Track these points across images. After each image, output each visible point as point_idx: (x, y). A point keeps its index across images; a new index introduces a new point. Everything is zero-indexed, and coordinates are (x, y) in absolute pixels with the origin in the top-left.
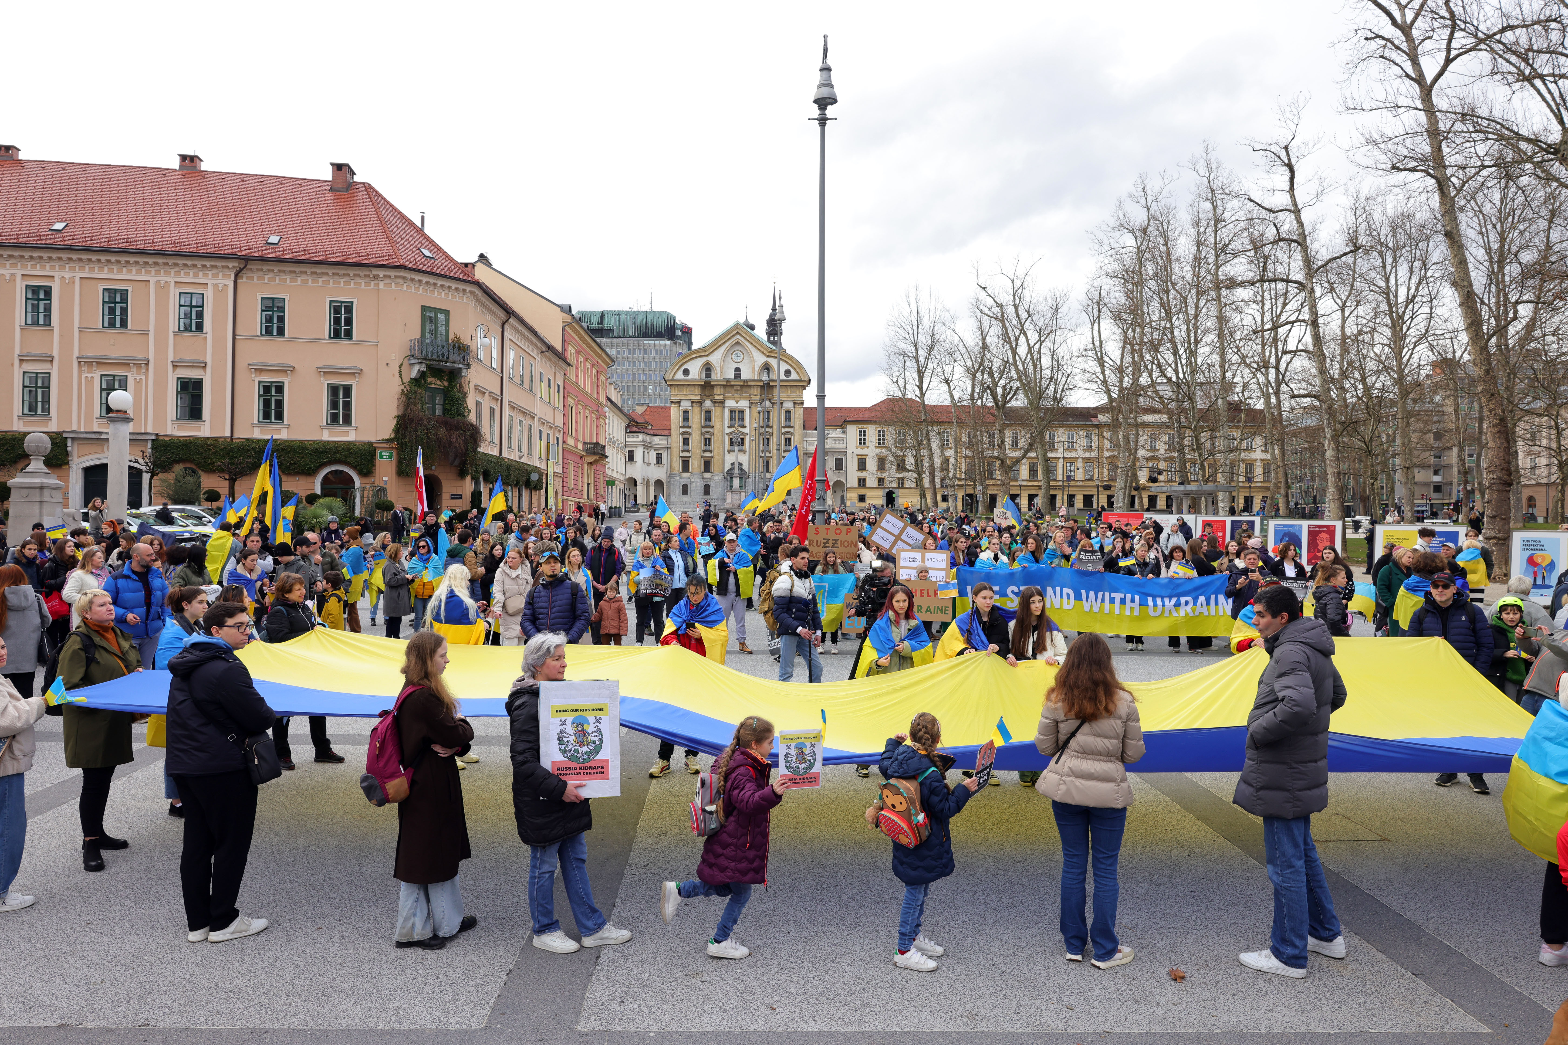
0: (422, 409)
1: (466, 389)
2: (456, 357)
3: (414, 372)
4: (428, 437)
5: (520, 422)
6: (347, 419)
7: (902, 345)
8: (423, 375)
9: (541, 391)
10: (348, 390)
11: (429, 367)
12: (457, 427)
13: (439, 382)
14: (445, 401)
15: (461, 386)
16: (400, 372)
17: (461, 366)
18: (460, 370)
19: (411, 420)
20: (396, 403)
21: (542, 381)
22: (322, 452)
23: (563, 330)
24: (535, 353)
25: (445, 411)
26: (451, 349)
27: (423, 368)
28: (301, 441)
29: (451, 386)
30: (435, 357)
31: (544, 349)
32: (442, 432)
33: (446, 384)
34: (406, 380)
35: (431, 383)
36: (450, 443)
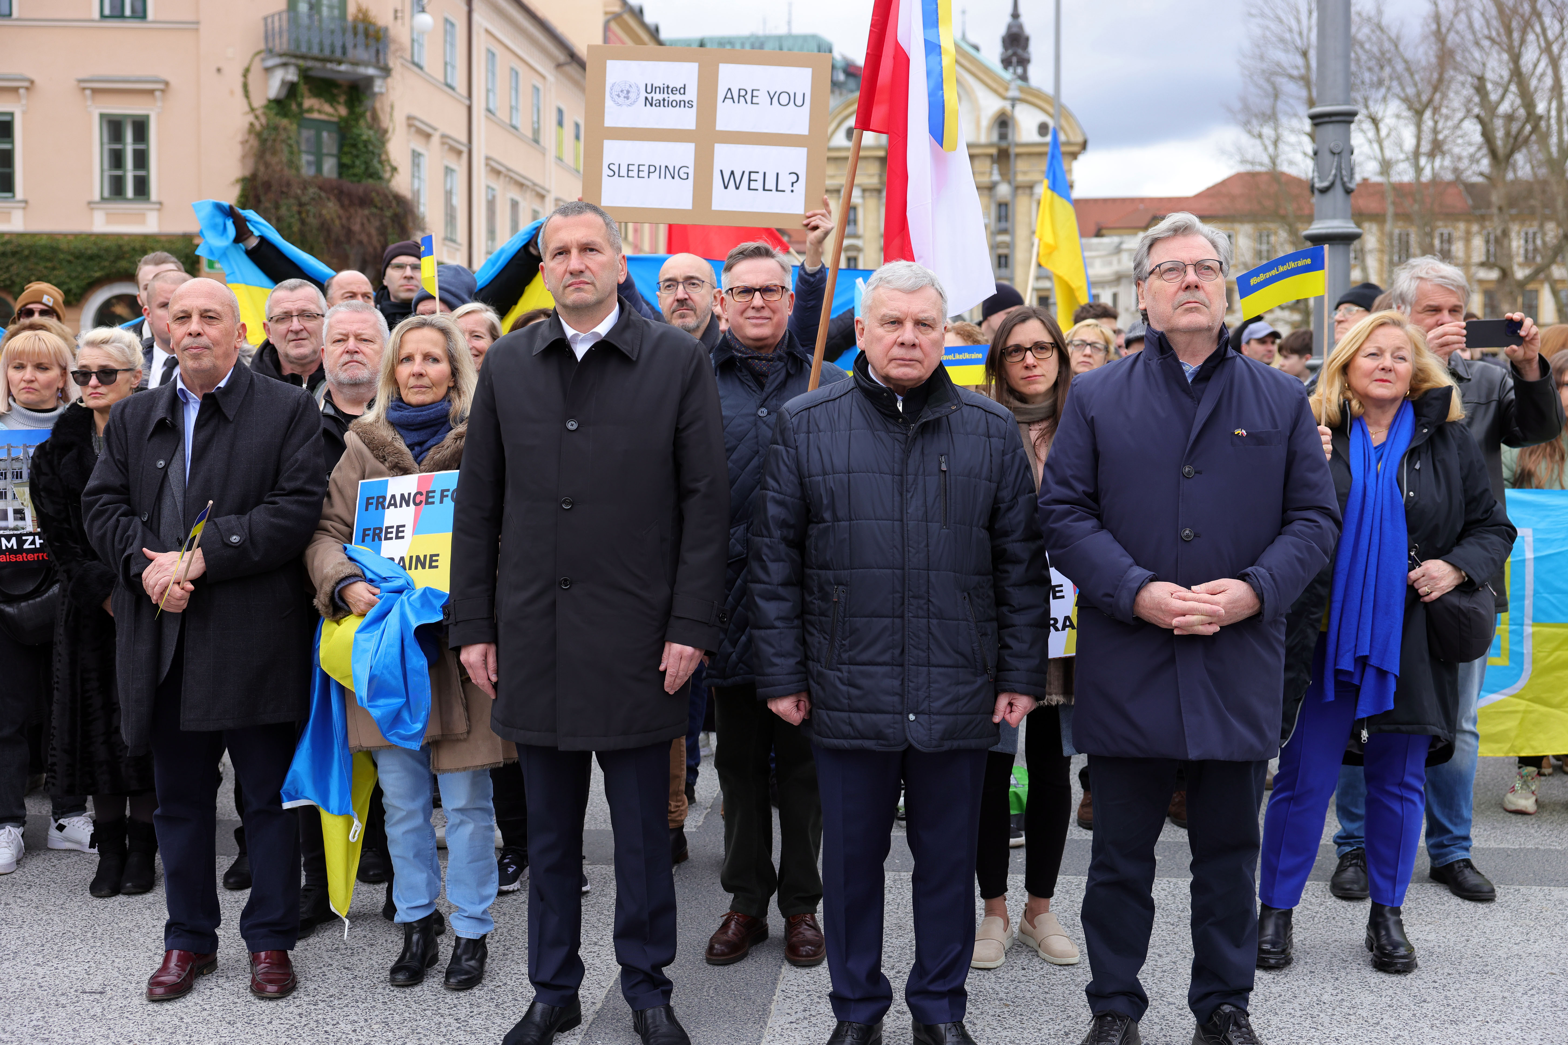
0: (292, 164)
1: (385, 122)
2: (361, 54)
3: (274, 87)
4: (303, 222)
5: (515, 204)
6: (142, 188)
7: (1279, 55)
8: (292, 90)
9: (559, 144)
10: (141, 128)
11: (305, 75)
12: (364, 201)
13: (327, 108)
14: (341, 147)
15: (375, 117)
16: (245, 87)
17: (371, 71)
18: (370, 80)
19: (268, 186)
20: (237, 151)
21: (560, 123)
22: (91, 258)
23: (606, 28)
24: (545, 67)
25: (342, 167)
26: (349, 36)
27: (292, 75)
28: (51, 236)
29: (354, 116)
30: (315, 51)
31: (562, 57)
32: (331, 209)
33: (343, 111)
34: (259, 102)
35: (310, 110)
36: (349, 233)
